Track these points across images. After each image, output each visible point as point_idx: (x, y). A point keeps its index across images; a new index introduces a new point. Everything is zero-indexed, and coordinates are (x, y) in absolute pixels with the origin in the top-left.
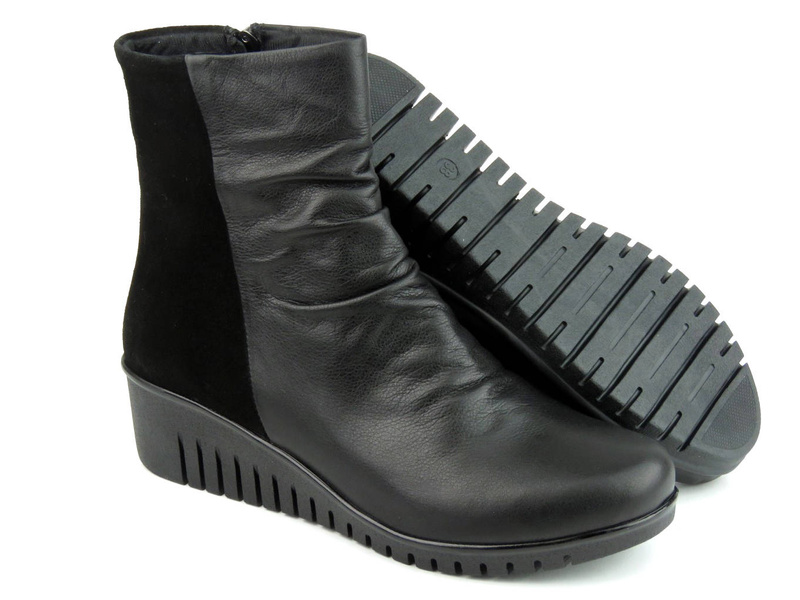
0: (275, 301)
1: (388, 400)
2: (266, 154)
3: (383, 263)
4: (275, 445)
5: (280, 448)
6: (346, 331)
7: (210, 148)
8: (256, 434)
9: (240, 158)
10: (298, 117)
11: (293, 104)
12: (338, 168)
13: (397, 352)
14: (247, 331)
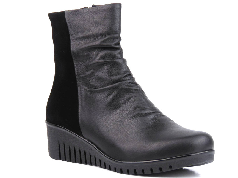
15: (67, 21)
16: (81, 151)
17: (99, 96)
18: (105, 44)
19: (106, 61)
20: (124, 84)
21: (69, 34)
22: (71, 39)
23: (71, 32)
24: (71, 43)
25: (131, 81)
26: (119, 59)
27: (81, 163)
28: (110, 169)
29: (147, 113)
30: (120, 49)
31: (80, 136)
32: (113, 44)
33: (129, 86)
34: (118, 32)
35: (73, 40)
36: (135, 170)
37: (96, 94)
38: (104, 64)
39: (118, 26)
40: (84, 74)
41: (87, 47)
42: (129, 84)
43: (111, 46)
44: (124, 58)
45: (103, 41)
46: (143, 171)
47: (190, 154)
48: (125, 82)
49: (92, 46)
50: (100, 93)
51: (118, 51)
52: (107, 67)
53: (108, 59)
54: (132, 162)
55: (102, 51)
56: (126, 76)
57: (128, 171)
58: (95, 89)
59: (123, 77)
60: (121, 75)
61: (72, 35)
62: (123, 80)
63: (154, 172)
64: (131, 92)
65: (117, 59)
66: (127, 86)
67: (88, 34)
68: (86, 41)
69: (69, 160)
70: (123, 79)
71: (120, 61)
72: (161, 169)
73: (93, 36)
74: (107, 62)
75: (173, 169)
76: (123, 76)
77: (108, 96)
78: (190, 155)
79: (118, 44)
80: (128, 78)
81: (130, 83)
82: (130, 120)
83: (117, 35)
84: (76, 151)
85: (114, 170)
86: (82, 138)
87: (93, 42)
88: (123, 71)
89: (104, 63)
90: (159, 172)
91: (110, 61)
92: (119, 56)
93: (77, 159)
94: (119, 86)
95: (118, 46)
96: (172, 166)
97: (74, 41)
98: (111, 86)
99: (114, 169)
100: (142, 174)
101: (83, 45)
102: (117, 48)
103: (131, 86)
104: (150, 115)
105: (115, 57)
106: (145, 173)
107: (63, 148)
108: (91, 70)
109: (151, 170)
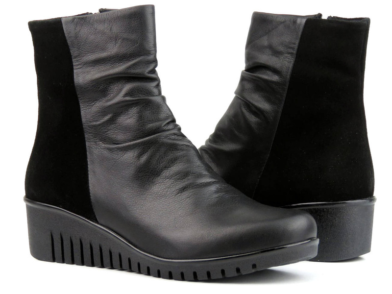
0: (103, 145)
1: (161, 191)
2: (101, 66)
3: (160, 121)
4: (101, 225)
5: (104, 226)
6: (139, 156)
7: (72, 66)
8: (91, 221)
9: (88, 69)
10: (118, 45)
11: (116, 39)
12: (138, 71)
13: (166, 167)
14: (88, 163)
15: (66, 35)
16: (94, 246)
17: (125, 155)
18: (133, 71)
19: (136, 100)
20: (166, 137)
21: (71, 56)
22: (74, 64)
23: (74, 52)
24: (75, 71)
25: (176, 132)
26: (157, 95)
27: (93, 265)
28: (149, 273)
29: (206, 182)
30: (157, 80)
31: (93, 222)
32: (147, 71)
33: (174, 140)
34: (153, 52)
35: (78, 65)
36: (195, 274)
37: (120, 153)
38: (133, 104)
39: (152, 42)
40: (97, 120)
41: (104, 77)
42: (173, 136)
43: (143, 74)
44: (163, 94)
45: (129, 67)
46: (209, 274)
47: (284, 245)
48: (167, 133)
49: (111, 75)
50: (127, 151)
51: (154, 84)
52: (137, 108)
53: (139, 96)
54: (190, 260)
55: (129, 84)
56: (168, 123)
57: (182, 274)
58: (118, 144)
59: (165, 126)
60: (160, 122)
61: (75, 57)
62: (164, 131)
63: (227, 275)
64: (177, 149)
65: (154, 96)
66: (170, 139)
67: (104, 55)
68: (102, 67)
69: (71, 262)
70: (165, 128)
71: (157, 99)
72: (238, 270)
73: (113, 58)
74: (138, 101)
75: (258, 269)
76: (164, 124)
77: (141, 155)
78: (284, 248)
79: (153, 71)
80: (171, 126)
81: (175, 134)
82: (179, 194)
83: (151, 57)
84: (84, 246)
85: (157, 275)
86: (96, 225)
87: (113, 68)
88: (162, 116)
89: (133, 102)
90: (236, 274)
91: (142, 99)
92: (155, 91)
93: (85, 260)
94: (158, 140)
95: (153, 76)
96: (257, 265)
97: (79, 67)
98: (145, 139)
99: (157, 272)
100: (207, 279)
101: (96, 73)
102: (153, 79)
103: (177, 140)
104: (211, 185)
105: (150, 93)
106: (212, 277)
107: (60, 241)
108: (109, 113)
109: (223, 272)
